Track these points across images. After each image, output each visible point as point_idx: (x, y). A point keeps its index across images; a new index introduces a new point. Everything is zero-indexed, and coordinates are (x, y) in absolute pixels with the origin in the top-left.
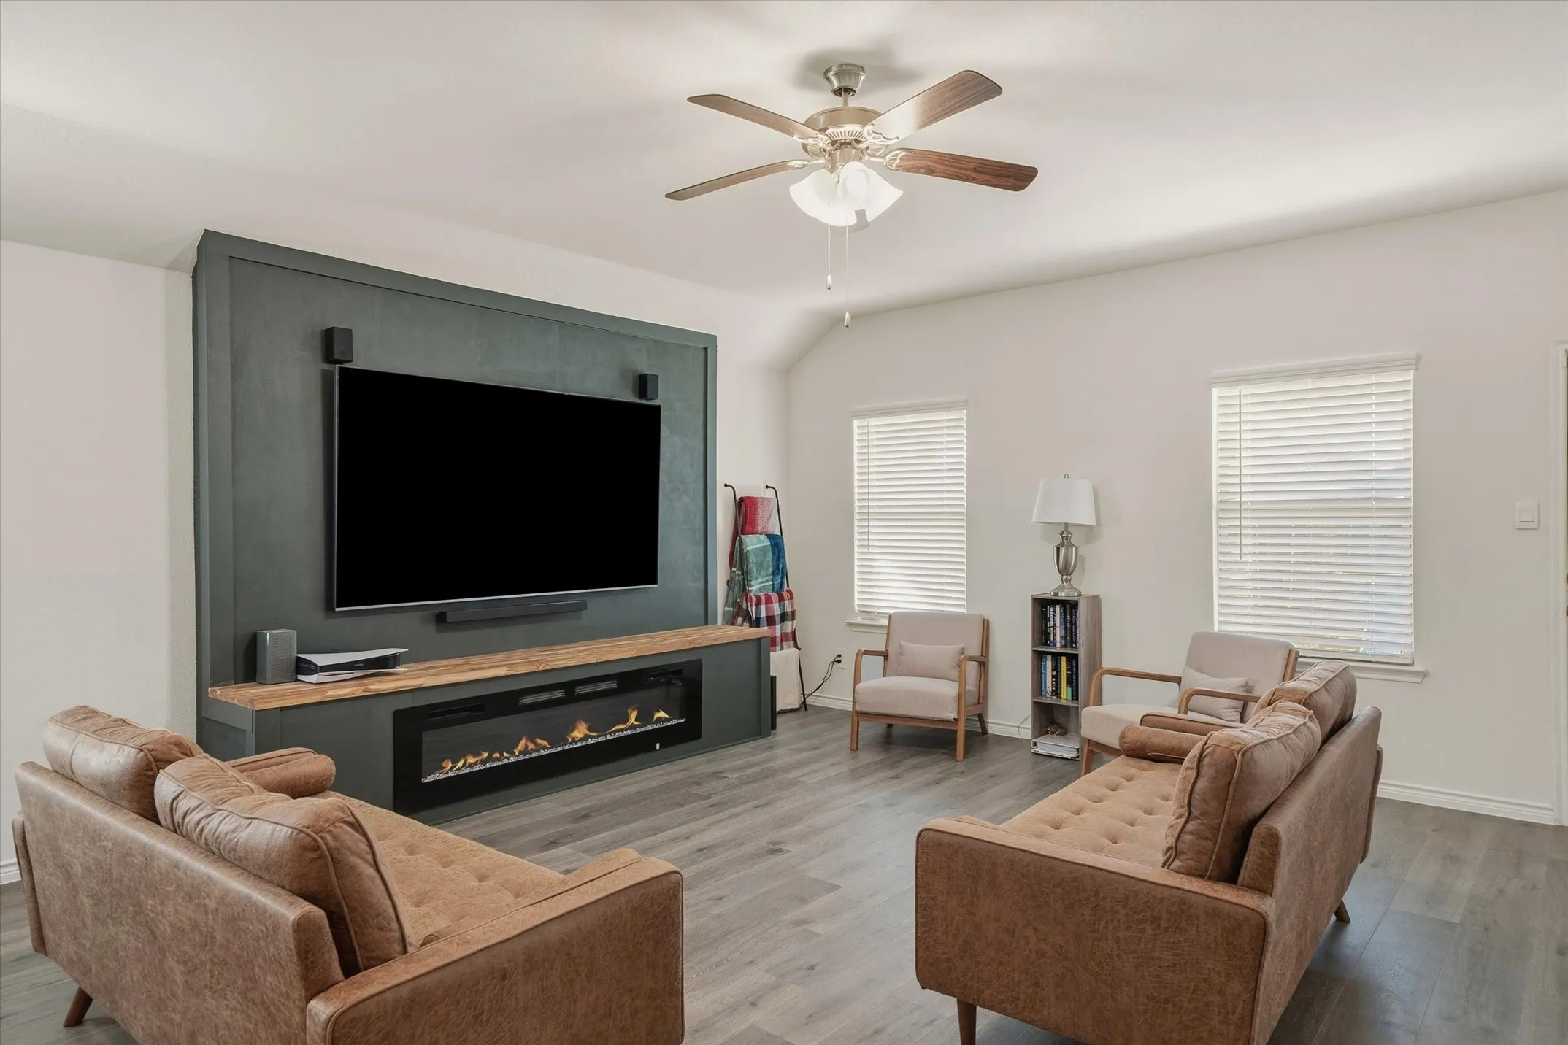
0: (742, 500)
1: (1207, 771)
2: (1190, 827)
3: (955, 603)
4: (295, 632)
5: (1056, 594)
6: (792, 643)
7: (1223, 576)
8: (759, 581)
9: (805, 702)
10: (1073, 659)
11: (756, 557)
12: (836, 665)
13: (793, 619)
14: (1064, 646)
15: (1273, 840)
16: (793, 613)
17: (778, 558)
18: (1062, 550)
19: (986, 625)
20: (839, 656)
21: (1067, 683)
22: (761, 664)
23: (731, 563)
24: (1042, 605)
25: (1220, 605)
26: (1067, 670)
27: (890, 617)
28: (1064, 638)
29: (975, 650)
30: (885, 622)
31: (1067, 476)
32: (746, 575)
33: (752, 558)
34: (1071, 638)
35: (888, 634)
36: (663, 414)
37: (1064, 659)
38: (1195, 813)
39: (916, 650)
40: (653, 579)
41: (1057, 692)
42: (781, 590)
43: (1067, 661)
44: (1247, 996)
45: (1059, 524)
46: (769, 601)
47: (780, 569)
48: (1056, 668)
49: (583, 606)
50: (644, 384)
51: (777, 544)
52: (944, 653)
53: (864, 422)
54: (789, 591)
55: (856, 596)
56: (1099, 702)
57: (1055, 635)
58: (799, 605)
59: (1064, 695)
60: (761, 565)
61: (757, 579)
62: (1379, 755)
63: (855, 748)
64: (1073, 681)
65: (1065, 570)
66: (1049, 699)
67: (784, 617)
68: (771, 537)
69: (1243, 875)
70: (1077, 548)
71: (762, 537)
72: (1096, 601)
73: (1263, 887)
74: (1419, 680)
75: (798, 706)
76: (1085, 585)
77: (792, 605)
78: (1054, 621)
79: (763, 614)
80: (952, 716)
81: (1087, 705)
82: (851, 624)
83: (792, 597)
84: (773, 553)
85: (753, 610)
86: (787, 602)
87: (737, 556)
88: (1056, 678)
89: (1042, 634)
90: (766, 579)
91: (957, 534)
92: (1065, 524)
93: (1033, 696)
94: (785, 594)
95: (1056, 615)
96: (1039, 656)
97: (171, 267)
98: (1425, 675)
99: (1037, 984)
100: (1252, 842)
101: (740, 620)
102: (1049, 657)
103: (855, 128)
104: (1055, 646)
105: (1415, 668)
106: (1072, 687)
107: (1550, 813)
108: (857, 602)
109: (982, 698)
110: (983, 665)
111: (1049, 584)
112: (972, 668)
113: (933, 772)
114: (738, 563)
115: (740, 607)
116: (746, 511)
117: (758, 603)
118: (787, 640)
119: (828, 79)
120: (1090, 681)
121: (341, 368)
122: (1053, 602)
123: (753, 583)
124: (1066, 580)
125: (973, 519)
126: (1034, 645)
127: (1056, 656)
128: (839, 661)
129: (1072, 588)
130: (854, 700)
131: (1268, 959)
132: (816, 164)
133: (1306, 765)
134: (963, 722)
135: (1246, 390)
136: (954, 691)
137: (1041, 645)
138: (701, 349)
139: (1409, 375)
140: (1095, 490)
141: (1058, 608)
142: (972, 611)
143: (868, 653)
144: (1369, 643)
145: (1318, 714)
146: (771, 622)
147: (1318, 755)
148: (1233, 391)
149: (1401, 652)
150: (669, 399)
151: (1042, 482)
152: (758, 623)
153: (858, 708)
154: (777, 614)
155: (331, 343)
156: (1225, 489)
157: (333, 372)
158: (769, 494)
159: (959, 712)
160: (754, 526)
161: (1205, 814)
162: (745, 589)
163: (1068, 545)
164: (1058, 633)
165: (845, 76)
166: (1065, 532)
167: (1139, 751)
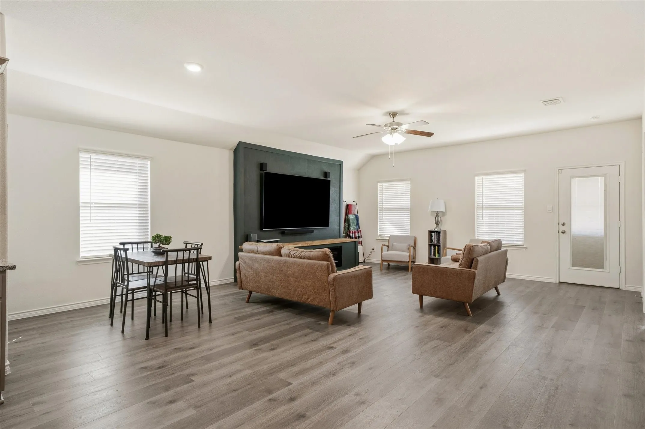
0: (348, 205)
1: (466, 250)
2: (463, 260)
3: (407, 232)
4: (256, 234)
5: (435, 229)
6: (361, 244)
7: (478, 224)
8: (353, 227)
9: (364, 260)
10: (439, 246)
11: (352, 220)
13: (361, 238)
14: (436, 243)
15: (477, 261)
16: (361, 236)
17: (358, 221)
18: (436, 218)
19: (415, 238)
20: (374, 248)
22: (356, 248)
23: (345, 222)
24: (431, 232)
25: (477, 233)
26: (438, 249)
27: (389, 237)
28: (437, 241)
29: (413, 244)
30: (388, 238)
31: (438, 199)
32: (349, 225)
33: (351, 221)
34: (438, 240)
35: (389, 241)
36: (331, 182)
37: (436, 246)
38: (464, 257)
39: (397, 245)
40: (327, 225)
41: (435, 255)
42: (358, 230)
43: (437, 247)
44: (472, 286)
45: (436, 211)
46: (355, 233)
47: (358, 224)
48: (435, 249)
49: (313, 231)
50: (326, 174)
51: (357, 217)
52: (405, 245)
53: (381, 184)
54: (360, 230)
55: (379, 231)
56: (446, 256)
57: (434, 240)
58: (363, 234)
59: (436, 256)
60: (353, 223)
61: (352, 226)
62: (507, 259)
63: (382, 270)
64: (439, 252)
65: (437, 223)
66: (432, 257)
67: (359, 237)
68: (355, 215)
69: (472, 267)
70: (440, 218)
71: (353, 215)
72: (445, 232)
73: (476, 269)
74: (525, 249)
75: (362, 261)
76: (442, 227)
77: (361, 234)
78: (434, 237)
79: (354, 236)
80: (408, 260)
81: (443, 256)
82: (377, 239)
83: (361, 232)
84: (356, 220)
85: (351, 235)
86: (359, 233)
87: (347, 220)
88: (435, 251)
89: (431, 240)
90: (354, 227)
91: (407, 214)
92: (437, 211)
93: (429, 256)
95: (434, 235)
96: (430, 246)
97: (230, 150)
98: (526, 248)
99: (435, 289)
100: (474, 261)
101: (348, 237)
102: (433, 246)
103: (397, 126)
104: (434, 243)
105: (524, 246)
106: (438, 253)
107: (554, 280)
108: (379, 233)
109: (414, 258)
110: (415, 249)
111: (433, 227)
112: (412, 249)
113: (404, 274)
114: (347, 222)
115: (348, 234)
116: (349, 208)
117: (352, 233)
118: (360, 244)
119: (390, 115)
120: (443, 252)
121: (265, 172)
122: (434, 231)
123: (351, 228)
124: (437, 226)
125: (412, 210)
126: (429, 243)
127: (435, 246)
128: (374, 250)
129: (439, 228)
130: (381, 257)
131: (476, 281)
132: (388, 133)
133: (486, 253)
134: (410, 263)
135: (484, 177)
136: (408, 254)
137: (431, 243)
138: (339, 165)
139: (523, 174)
140: (445, 203)
141: (435, 233)
142: (411, 235)
143: (384, 245)
144: (514, 241)
145: (490, 246)
146: (356, 238)
147: (490, 252)
148: (481, 177)
149: (521, 243)
150: (332, 178)
151: (431, 200)
152: (352, 238)
153: (382, 259)
154: (357, 236)
155: (262, 166)
156: (479, 202)
157: (262, 174)
158: (355, 203)
159: (409, 260)
160: (351, 212)
161: (466, 257)
162: (349, 229)
163: (438, 217)
164: (435, 239)
165: (394, 115)
166: (437, 213)
167: (455, 260)
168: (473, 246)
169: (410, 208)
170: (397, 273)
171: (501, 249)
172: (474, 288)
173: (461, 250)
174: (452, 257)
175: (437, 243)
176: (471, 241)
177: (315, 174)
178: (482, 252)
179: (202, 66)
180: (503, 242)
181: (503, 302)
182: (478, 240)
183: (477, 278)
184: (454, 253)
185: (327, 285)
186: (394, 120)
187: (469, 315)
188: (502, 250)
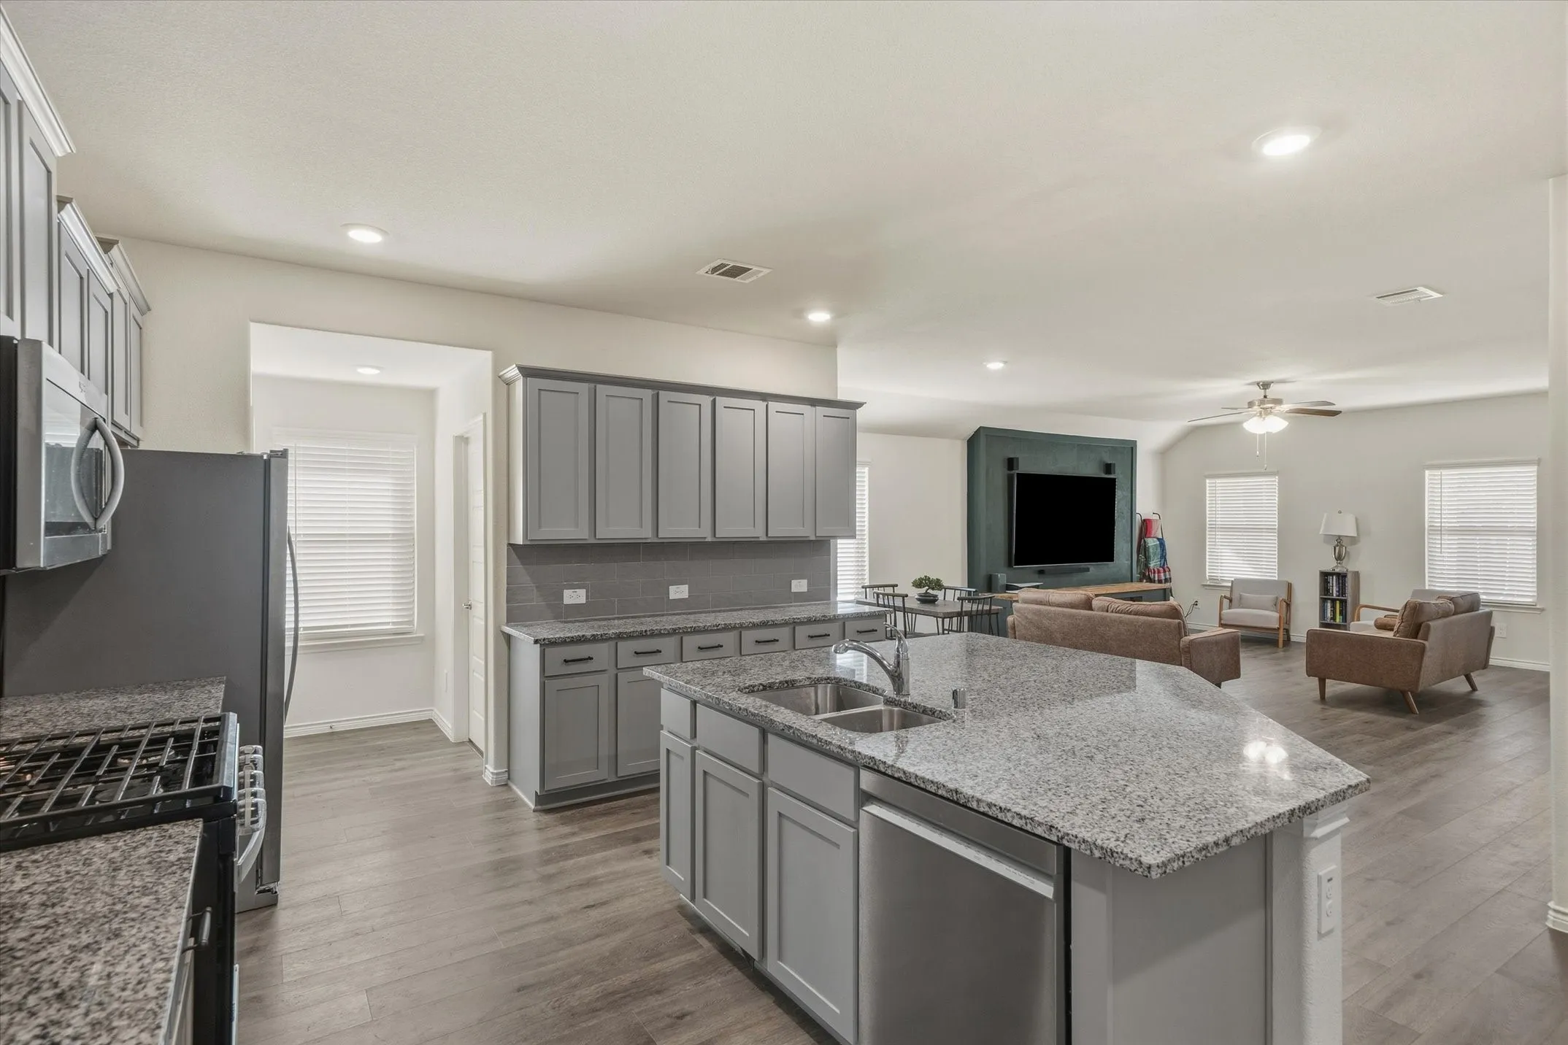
0: (1144, 520)
1: (1408, 609)
2: (1402, 625)
3: (1271, 574)
4: (1005, 575)
5: (1334, 570)
7: (1431, 562)
8: (1154, 562)
10: (1343, 603)
11: (1153, 549)
12: (1195, 606)
13: (1171, 582)
14: (1337, 596)
15: (1428, 627)
16: (1170, 578)
17: (1163, 550)
18: (1337, 548)
19: (1290, 586)
20: (1196, 602)
21: (1340, 613)
23: (1138, 552)
24: (1325, 576)
25: (1429, 577)
26: (1340, 607)
27: (1232, 581)
28: (1338, 592)
29: (1284, 596)
30: (1230, 584)
31: (1340, 512)
32: (1147, 559)
33: (1151, 550)
34: (1342, 590)
35: (1232, 590)
36: (1117, 481)
37: (1338, 602)
38: (1404, 621)
39: (1250, 597)
40: (1112, 560)
41: (1334, 615)
42: (1164, 567)
43: (1340, 604)
44: (1419, 665)
45: (1336, 536)
46: (1159, 572)
47: (1163, 557)
48: (1334, 607)
49: (1088, 570)
50: (1108, 468)
51: (1162, 543)
52: (1268, 598)
53: (1213, 481)
54: (1168, 567)
55: (1207, 571)
56: (1359, 620)
57: (1333, 590)
58: (1174, 575)
59: (1338, 620)
60: (1155, 554)
61: (1153, 560)
62: (1492, 630)
64: (1343, 612)
65: (1339, 558)
66: (1329, 621)
67: (1166, 580)
68: (1158, 539)
69: (1419, 637)
70: (1346, 547)
71: (1155, 539)
72: (1357, 575)
73: (1426, 640)
74: (1539, 613)
76: (1350, 566)
77: (1170, 575)
79: (1156, 579)
80: (1277, 626)
81: (1353, 621)
82: (1205, 586)
83: (1170, 571)
84: (1160, 548)
85: (1152, 576)
86: (1167, 573)
87: (1142, 548)
88: (1334, 611)
89: (1325, 589)
90: (1157, 561)
91: (1274, 536)
92: (1339, 536)
93: (1320, 621)
94: (1167, 569)
95: (1333, 582)
96: (1323, 601)
97: (963, 440)
98: (1542, 610)
100: (1422, 628)
101: (1145, 581)
102: (1329, 601)
103: (1271, 405)
104: (1333, 596)
105: (1538, 607)
106: (1343, 615)
108: (1208, 574)
109: (1288, 622)
110: (1288, 605)
111: (1330, 565)
112: (1283, 604)
113: (1268, 651)
114: (1143, 553)
115: (1144, 574)
116: (1146, 525)
117: (1154, 573)
119: (1259, 387)
120: (1353, 613)
121: (1016, 473)
122: (1332, 574)
123: (1151, 563)
124: (1340, 564)
125: (1283, 532)
126: (1321, 595)
127: (1333, 601)
128: (1197, 605)
129: (1343, 567)
130: (1220, 619)
131: (1426, 659)
132: (1255, 415)
133: (1446, 615)
134: (1281, 630)
135: (1445, 472)
136: (1276, 615)
137: (1325, 595)
138: (1128, 449)
139: (1535, 468)
140: (1357, 519)
141: (1334, 577)
142: (1281, 579)
143: (1225, 597)
144: (1513, 595)
145: (1455, 604)
146: (1160, 582)
147: (1454, 615)
148: (1437, 472)
149: (1530, 600)
150: (1119, 475)
151: (1325, 515)
152: (1154, 582)
153: (1222, 622)
154: (1163, 578)
155: (1011, 463)
156: (1432, 520)
157: (1013, 475)
158: (1156, 517)
159: (1280, 625)
160: (1150, 533)
161: (1407, 621)
162: (1147, 566)
163: (1341, 546)
164: (1335, 588)
165: (1266, 386)
166: (1339, 539)
167: (1381, 626)
168: (1420, 604)
169: (1276, 527)
170: (1256, 649)
171: (1478, 610)
172: (1422, 669)
173: (1397, 611)
174: (1376, 621)
175: (1339, 596)
176: (1416, 593)
177: (1090, 469)
178: (1438, 613)
179: (1005, 362)
180: (1483, 597)
181: (1482, 701)
182: (1432, 593)
183: (1428, 654)
184: (1381, 615)
185: (1177, 652)
186: (1265, 392)
187: (1412, 712)
188: (1480, 611)
